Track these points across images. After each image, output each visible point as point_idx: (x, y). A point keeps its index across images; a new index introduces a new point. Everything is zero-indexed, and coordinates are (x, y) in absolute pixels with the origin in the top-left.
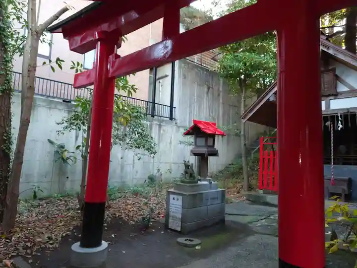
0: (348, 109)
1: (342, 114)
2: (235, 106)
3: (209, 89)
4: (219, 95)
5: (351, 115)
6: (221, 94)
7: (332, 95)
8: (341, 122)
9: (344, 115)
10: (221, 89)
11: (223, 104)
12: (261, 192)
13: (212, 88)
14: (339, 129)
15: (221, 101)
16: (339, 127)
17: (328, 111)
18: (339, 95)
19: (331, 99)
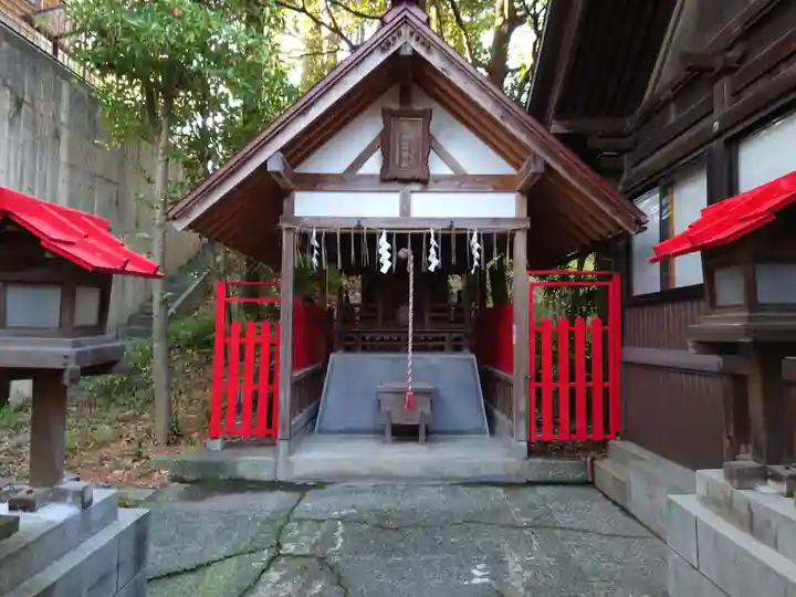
0: (452, 221)
1: (440, 232)
2: (108, 181)
3: (19, 103)
4: (57, 136)
5: (457, 235)
6: (65, 135)
7: (417, 181)
8: (436, 249)
9: (443, 235)
10: (64, 117)
11: (72, 166)
12: (217, 445)
13: (32, 105)
14: (432, 268)
15: (64, 155)
16: (430, 263)
17: (406, 222)
18: (431, 182)
19: (412, 192)
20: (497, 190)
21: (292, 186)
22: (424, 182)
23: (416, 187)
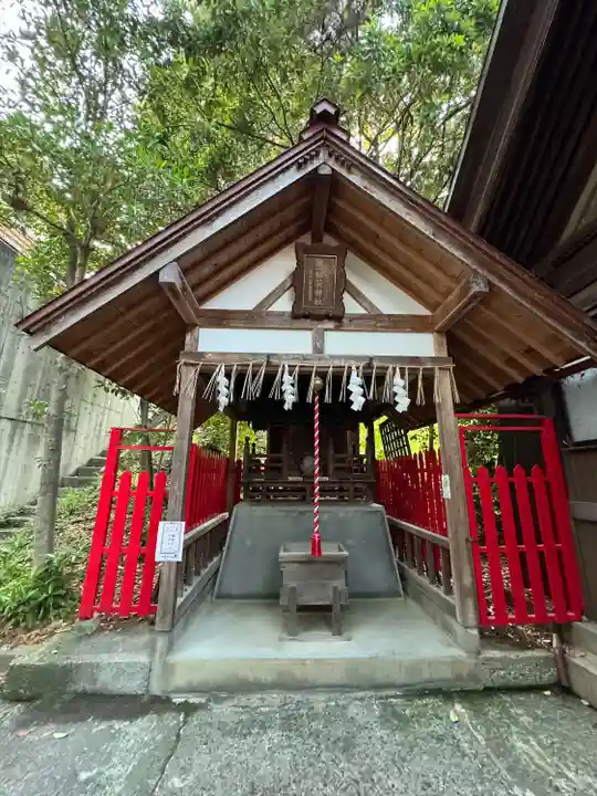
17: (319, 360)
18: (345, 320)
19: (326, 330)
20: (415, 330)
21: (197, 321)
22: (338, 319)
23: (331, 325)
